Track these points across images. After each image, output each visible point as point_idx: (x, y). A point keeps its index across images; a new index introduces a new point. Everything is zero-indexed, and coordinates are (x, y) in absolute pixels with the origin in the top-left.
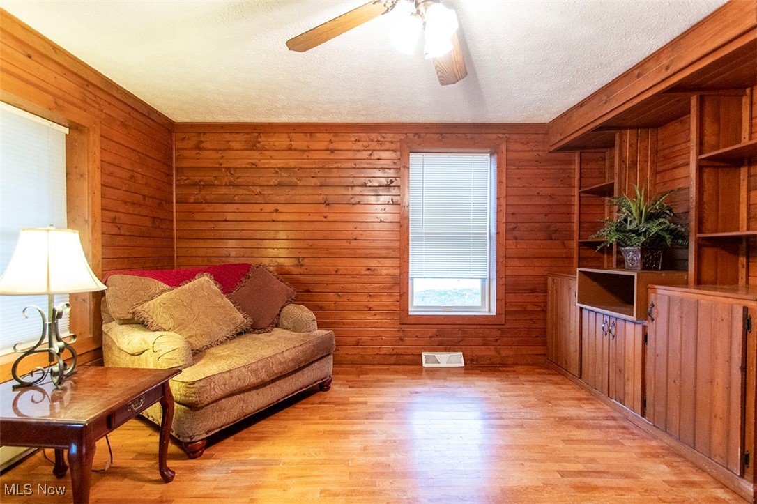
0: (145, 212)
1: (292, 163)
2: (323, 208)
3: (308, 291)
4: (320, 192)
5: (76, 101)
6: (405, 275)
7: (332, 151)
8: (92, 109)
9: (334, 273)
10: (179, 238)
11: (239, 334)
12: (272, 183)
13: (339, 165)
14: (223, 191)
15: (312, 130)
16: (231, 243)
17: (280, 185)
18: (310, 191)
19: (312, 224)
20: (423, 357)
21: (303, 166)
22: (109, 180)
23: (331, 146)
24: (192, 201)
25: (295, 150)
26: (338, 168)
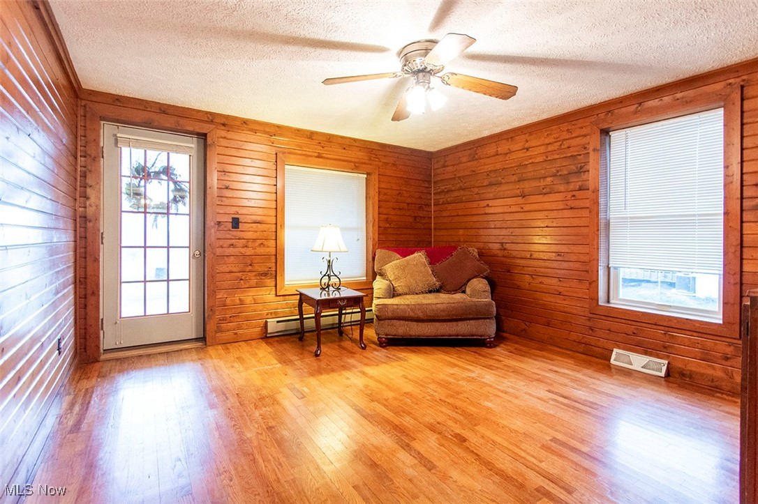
0: (408, 213)
1: (498, 166)
2: (520, 200)
3: (509, 271)
4: (518, 187)
5: (366, 161)
6: (595, 262)
7: (527, 149)
8: (374, 163)
9: (529, 257)
10: (435, 229)
11: (430, 292)
12: (485, 184)
13: (533, 160)
14: (457, 194)
15: (512, 135)
16: (461, 232)
17: (491, 185)
18: (511, 187)
19: (512, 214)
20: (614, 353)
21: (506, 167)
22: (383, 198)
23: (527, 145)
24: (441, 203)
25: (501, 154)
26: (533, 163)
